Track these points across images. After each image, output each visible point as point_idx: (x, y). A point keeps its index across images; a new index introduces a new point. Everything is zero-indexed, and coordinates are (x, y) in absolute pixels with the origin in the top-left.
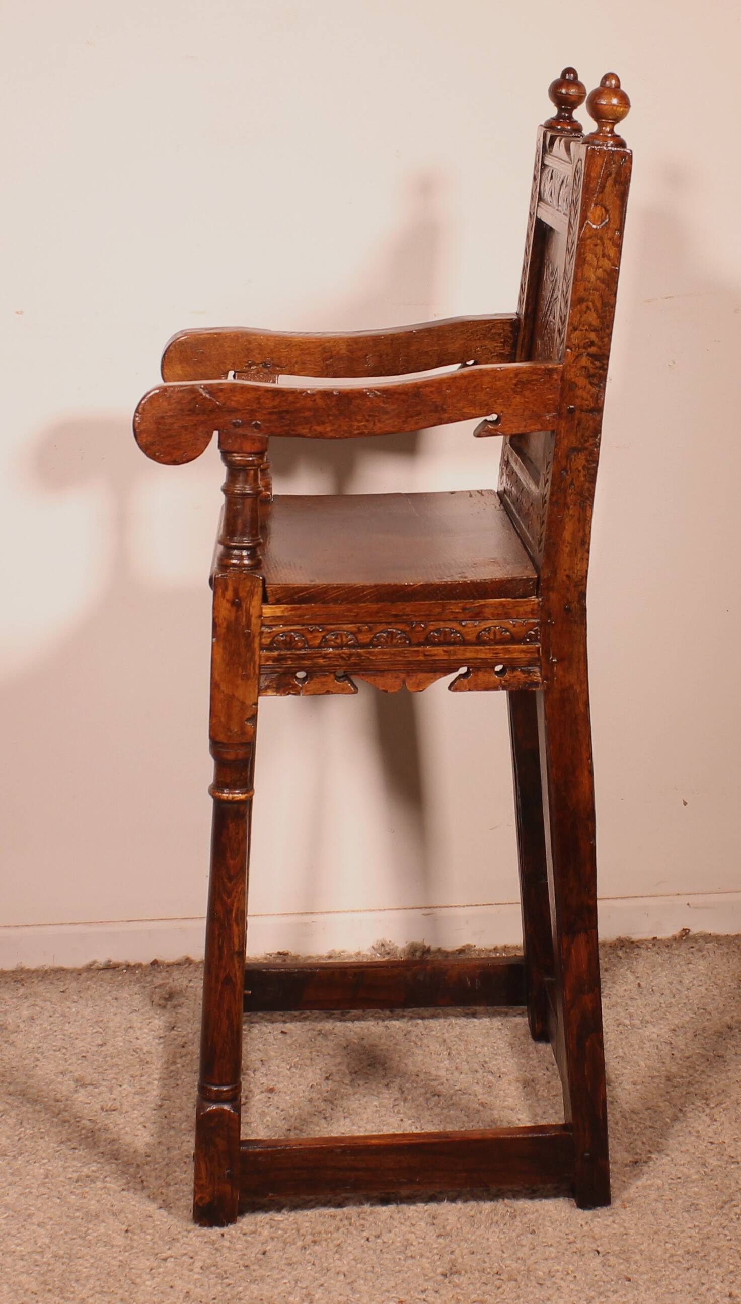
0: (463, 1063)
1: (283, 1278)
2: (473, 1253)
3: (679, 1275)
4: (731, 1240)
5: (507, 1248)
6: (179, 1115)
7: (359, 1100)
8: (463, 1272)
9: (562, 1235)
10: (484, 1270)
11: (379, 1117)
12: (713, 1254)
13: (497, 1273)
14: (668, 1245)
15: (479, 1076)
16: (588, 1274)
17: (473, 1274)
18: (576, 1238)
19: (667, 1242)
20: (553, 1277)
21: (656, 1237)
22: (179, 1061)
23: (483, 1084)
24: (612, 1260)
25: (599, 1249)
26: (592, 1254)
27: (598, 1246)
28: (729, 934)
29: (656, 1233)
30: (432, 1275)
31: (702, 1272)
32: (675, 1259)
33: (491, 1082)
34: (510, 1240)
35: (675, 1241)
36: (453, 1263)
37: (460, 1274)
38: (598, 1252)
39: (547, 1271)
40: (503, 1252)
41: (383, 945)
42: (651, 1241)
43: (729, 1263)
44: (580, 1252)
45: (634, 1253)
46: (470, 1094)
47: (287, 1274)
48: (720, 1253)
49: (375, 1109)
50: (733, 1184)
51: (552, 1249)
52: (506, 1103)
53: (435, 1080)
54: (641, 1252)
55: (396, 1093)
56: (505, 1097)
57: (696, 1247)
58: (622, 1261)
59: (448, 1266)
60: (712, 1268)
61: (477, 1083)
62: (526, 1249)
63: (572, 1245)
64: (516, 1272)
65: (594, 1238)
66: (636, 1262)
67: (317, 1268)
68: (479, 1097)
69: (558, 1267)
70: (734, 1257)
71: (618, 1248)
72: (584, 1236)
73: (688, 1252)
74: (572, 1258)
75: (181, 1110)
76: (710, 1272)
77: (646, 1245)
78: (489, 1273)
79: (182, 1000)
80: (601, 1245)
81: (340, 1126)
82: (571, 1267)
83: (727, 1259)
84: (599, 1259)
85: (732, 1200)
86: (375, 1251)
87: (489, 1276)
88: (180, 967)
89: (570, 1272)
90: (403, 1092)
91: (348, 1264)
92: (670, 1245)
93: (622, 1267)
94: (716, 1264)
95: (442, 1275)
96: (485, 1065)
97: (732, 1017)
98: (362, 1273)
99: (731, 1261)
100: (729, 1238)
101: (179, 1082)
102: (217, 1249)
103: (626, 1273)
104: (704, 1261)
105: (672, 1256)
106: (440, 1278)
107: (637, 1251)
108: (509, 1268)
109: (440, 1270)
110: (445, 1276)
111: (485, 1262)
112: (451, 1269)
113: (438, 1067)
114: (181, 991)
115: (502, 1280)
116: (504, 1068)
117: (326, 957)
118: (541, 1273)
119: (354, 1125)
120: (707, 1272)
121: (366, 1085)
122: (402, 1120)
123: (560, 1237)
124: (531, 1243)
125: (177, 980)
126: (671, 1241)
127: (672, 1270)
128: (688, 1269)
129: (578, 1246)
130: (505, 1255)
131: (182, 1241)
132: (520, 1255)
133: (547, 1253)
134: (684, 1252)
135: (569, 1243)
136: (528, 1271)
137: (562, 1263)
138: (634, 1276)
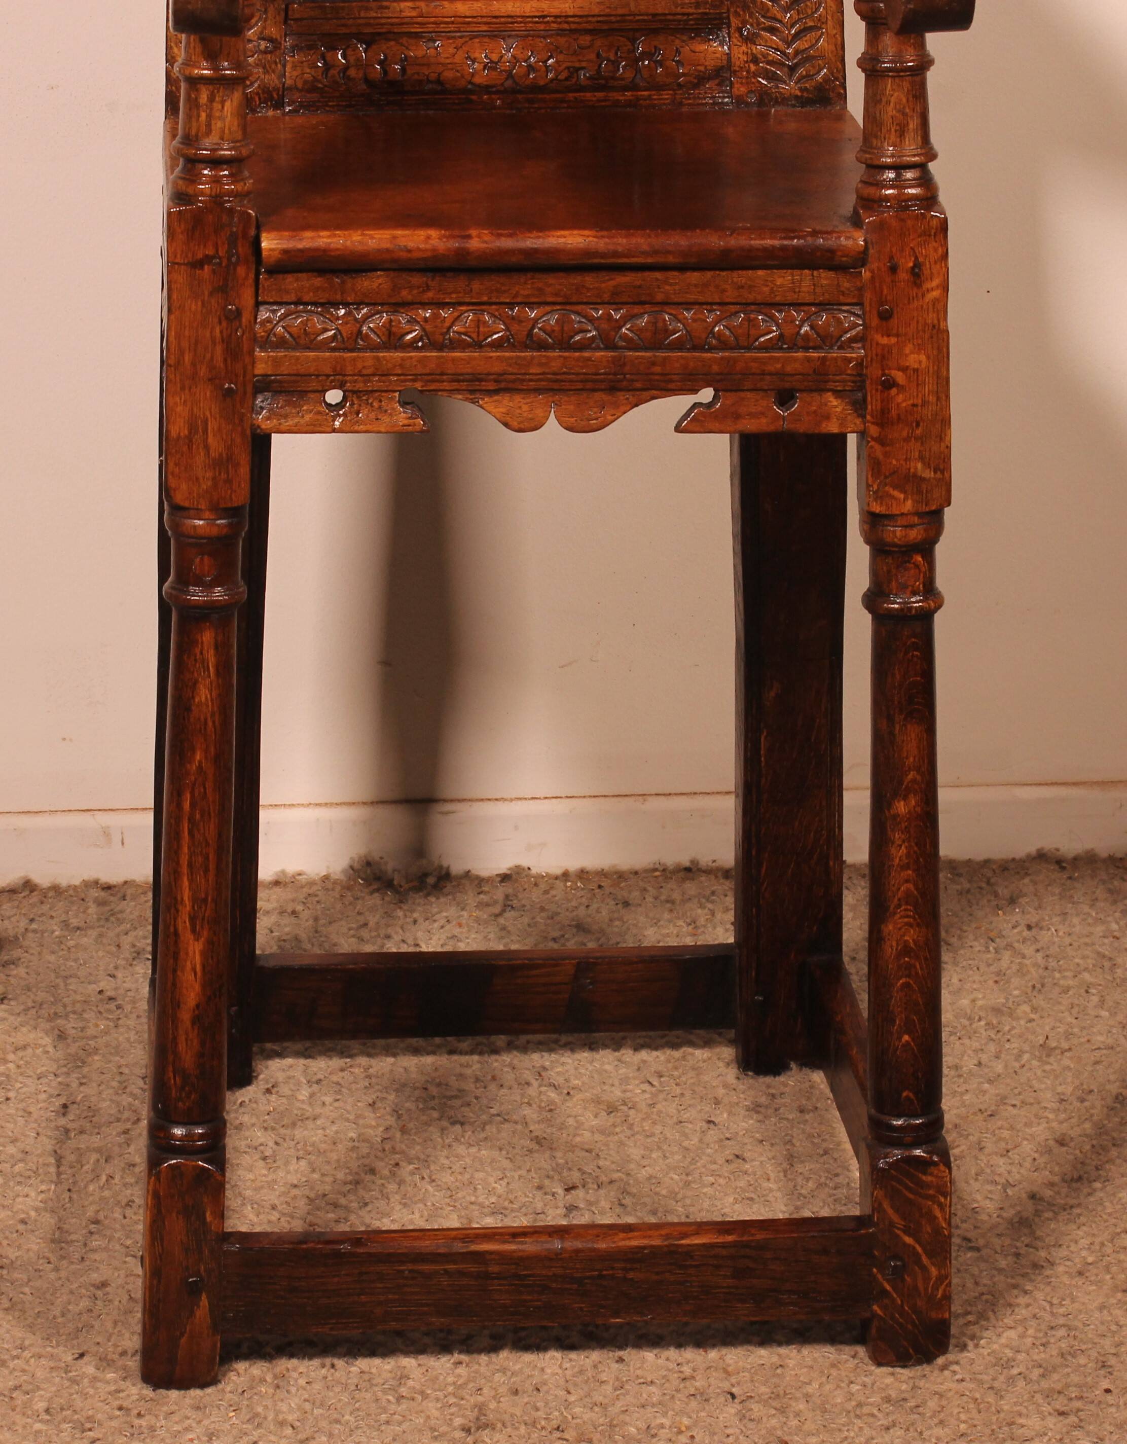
0: (506, 1069)
1: (188, 1429)
2: (516, 1392)
3: (873, 1439)
4: (962, 1380)
5: (576, 1385)
6: (11, 1150)
7: (324, 1129)
8: (499, 1425)
9: (672, 1365)
10: (534, 1424)
11: (358, 1158)
12: (932, 1404)
13: (558, 1429)
14: (855, 1388)
15: (532, 1091)
16: (715, 1434)
17: (517, 1429)
18: (694, 1370)
19: (852, 1382)
20: (654, 1436)
21: (834, 1372)
22: (11, 1057)
23: (540, 1107)
24: (756, 1408)
25: (734, 1390)
26: (722, 1399)
27: (733, 1386)
28: (972, 857)
29: (833, 1365)
30: (444, 1429)
31: (912, 1433)
32: (866, 1410)
33: (552, 1102)
34: (581, 1372)
35: (868, 1380)
36: (481, 1408)
37: (494, 1429)
38: (733, 1396)
39: (644, 1426)
40: (569, 1393)
41: (368, 864)
42: (824, 1379)
43: (958, 1419)
44: (702, 1394)
45: (797, 1399)
46: (516, 1123)
47: (194, 1425)
48: (944, 1403)
49: (351, 1144)
50: (970, 1284)
51: (652, 1389)
52: (578, 1139)
53: (456, 1097)
54: (807, 1398)
55: (389, 1117)
56: (576, 1128)
57: (902, 1392)
58: (774, 1412)
59: (472, 1415)
60: (930, 1428)
61: (529, 1104)
62: (608, 1388)
63: (688, 1383)
64: (591, 1428)
65: (726, 1371)
66: (797, 1414)
67: (245, 1415)
68: (532, 1128)
69: (664, 1421)
70: (968, 1411)
71: (767, 1390)
72: (709, 1368)
73: (888, 1400)
74: (687, 1404)
75: (14, 1141)
76: (926, 1434)
77: (815, 1385)
78: (543, 1428)
79: (17, 953)
80: (738, 1384)
81: (288, 1172)
82: (686, 1421)
83: (956, 1411)
84: (732, 1409)
85: (969, 1313)
86: (346, 1387)
87: (544, 1433)
88: (15, 896)
89: (683, 1429)
90: (399, 1117)
91: (299, 1408)
92: (858, 1387)
93: (774, 1422)
94: (936, 1420)
95: (463, 1430)
96: (543, 1074)
97: (973, 1001)
98: (324, 1424)
99: (963, 1417)
100: (958, 1377)
101: (11, 1094)
102: (74, 1381)
103: (779, 1433)
104: (916, 1416)
105: (860, 1405)
106: (459, 1434)
107: (798, 1395)
108: (578, 1421)
109: (458, 1421)
110: (468, 1431)
111: (537, 1410)
112: (478, 1419)
113: (461, 1075)
114: (17, 938)
115: (567, 1440)
116: (576, 1078)
117: (270, 883)
118: (633, 1430)
119: (314, 1171)
120: (921, 1433)
121: (336, 1104)
122: (397, 1164)
123: (669, 1370)
124: (617, 1379)
125: (9, 918)
126: (859, 1380)
127: (861, 1429)
128: (888, 1428)
129: (698, 1384)
130: (572, 1398)
131: (11, 1364)
132: (599, 1398)
133: (645, 1396)
134: (882, 1398)
135: (684, 1379)
136: (612, 1426)
137: (671, 1413)
138: (796, 1438)
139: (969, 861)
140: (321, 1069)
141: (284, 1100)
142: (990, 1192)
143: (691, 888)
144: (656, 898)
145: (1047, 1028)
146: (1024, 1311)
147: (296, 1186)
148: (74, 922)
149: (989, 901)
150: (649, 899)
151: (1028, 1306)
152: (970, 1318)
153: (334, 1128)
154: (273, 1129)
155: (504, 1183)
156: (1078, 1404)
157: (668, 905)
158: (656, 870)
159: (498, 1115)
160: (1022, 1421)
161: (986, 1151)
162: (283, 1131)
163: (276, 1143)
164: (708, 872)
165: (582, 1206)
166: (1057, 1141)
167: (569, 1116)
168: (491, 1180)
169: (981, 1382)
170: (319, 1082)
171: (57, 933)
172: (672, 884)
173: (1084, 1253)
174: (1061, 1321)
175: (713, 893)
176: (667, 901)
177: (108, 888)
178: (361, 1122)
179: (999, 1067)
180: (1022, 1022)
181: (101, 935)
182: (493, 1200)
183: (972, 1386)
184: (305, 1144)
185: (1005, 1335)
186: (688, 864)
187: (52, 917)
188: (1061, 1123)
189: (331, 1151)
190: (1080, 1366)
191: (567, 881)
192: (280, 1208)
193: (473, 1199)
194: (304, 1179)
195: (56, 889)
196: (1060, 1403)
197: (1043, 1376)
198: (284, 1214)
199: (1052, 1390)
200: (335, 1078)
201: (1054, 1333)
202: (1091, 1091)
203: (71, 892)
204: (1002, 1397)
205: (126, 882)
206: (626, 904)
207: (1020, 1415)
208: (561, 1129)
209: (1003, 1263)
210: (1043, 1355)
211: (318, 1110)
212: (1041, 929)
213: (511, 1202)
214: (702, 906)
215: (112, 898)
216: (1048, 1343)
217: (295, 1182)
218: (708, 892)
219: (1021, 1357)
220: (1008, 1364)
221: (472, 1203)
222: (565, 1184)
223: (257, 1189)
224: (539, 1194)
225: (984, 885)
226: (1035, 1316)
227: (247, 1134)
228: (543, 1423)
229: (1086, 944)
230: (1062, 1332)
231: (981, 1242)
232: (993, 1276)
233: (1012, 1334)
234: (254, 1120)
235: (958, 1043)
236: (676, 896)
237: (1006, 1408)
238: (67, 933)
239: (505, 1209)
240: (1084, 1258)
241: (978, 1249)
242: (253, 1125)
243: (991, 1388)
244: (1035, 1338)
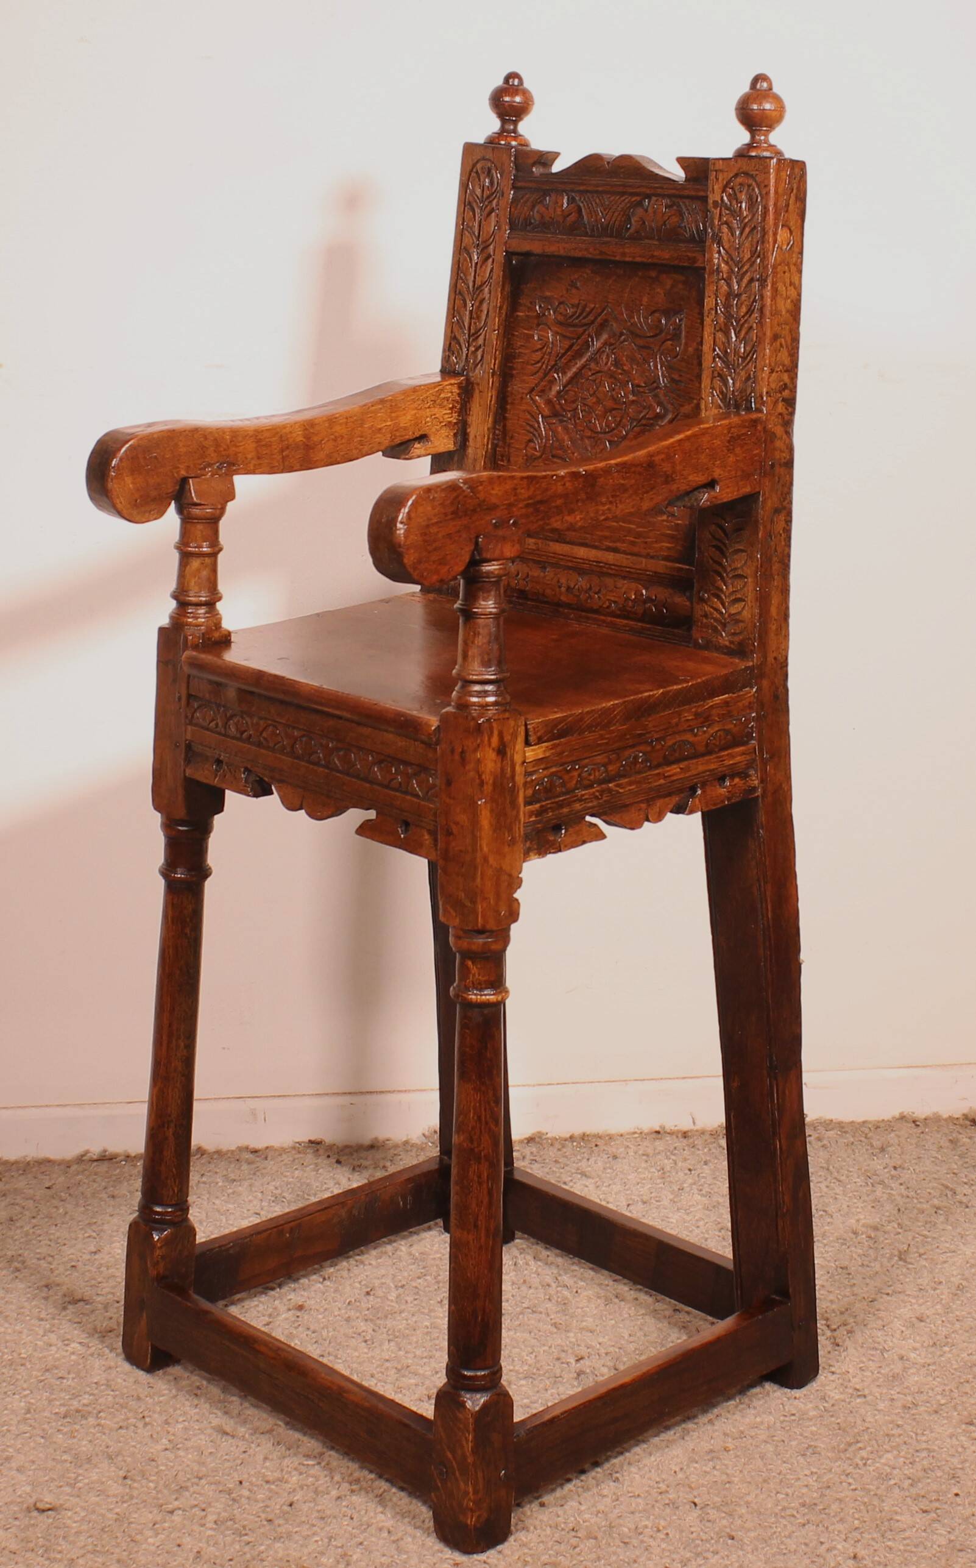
0: (533, 1275)
1: (314, 1534)
3: (794, 1532)
4: (855, 1489)
7: (407, 1320)
8: (532, 1528)
9: (652, 1483)
10: (556, 1527)
11: (431, 1340)
13: (573, 1530)
14: (780, 1496)
15: (552, 1291)
16: (683, 1531)
17: (545, 1530)
18: (668, 1487)
19: (778, 1493)
20: (641, 1534)
21: (765, 1485)
24: (713, 1514)
25: (696, 1500)
26: (688, 1507)
27: (695, 1497)
28: (854, 1119)
29: (765, 1481)
31: (821, 1528)
32: (789, 1512)
33: (567, 1298)
35: (790, 1491)
37: (528, 1531)
38: (695, 1504)
39: (633, 1527)
40: (580, 1504)
42: (758, 1491)
43: (853, 1517)
44: (673, 1504)
45: (740, 1505)
46: (541, 1313)
47: (319, 1531)
48: (842, 1506)
49: (426, 1330)
50: (859, 1422)
51: (639, 1500)
52: (584, 1323)
54: (748, 1504)
56: (583, 1316)
57: (814, 1498)
58: (724, 1515)
60: (833, 1524)
62: (608, 1500)
63: (664, 1496)
64: (596, 1528)
65: (690, 1487)
66: (741, 1517)
67: (355, 1522)
68: (552, 1317)
69: (647, 1523)
70: (860, 1511)
71: (720, 1500)
72: (678, 1484)
73: (803, 1505)
74: (664, 1511)
76: (831, 1528)
77: (753, 1495)
78: (563, 1529)
80: (699, 1495)
81: (383, 1350)
83: (851, 1512)
84: (696, 1513)
85: (858, 1442)
87: (563, 1533)
89: (661, 1528)
92: (783, 1496)
93: (724, 1522)
94: (838, 1519)
96: (559, 1278)
97: (858, 1221)
99: (856, 1516)
100: (853, 1487)
102: (234, 1500)
103: (728, 1530)
104: (824, 1516)
105: (784, 1509)
107: (742, 1503)
108: (587, 1524)
111: (558, 1516)
115: (580, 1538)
116: (582, 1281)
117: (367, 1146)
118: (626, 1530)
119: (400, 1349)
120: (827, 1528)
121: (416, 1302)
123: (649, 1486)
124: (614, 1494)
126: (784, 1491)
128: (804, 1525)
129: (671, 1496)
130: (583, 1508)
131: (192, 1490)
132: (601, 1507)
133: (633, 1505)
134: (800, 1504)
135: (661, 1493)
136: (611, 1527)
137: (652, 1517)
138: (740, 1533)
139: (852, 1122)
140: (404, 1277)
141: (379, 1300)
142: (872, 1355)
143: (660, 1145)
144: (636, 1153)
145: (910, 1238)
146: (897, 1440)
147: (387, 1360)
148: (232, 1176)
149: (867, 1150)
150: (631, 1153)
151: (900, 1435)
152: (859, 1445)
153: (414, 1319)
154: (371, 1320)
155: (533, 1356)
156: (937, 1505)
157: (644, 1157)
158: (635, 1133)
159: (528, 1308)
160: (898, 1518)
161: (869, 1326)
162: (378, 1322)
163: (374, 1330)
164: (671, 1133)
165: (588, 1371)
166: (918, 1318)
167: (578, 1308)
168: (524, 1354)
169: (869, 1491)
170: (402, 1287)
171: (220, 1184)
172: (646, 1143)
173: (939, 1397)
174: (924, 1445)
175: (675, 1148)
176: (643, 1155)
177: (255, 1151)
178: (432, 1314)
179: (877, 1266)
180: (892, 1235)
181: (251, 1185)
182: (526, 1368)
183: (862, 1493)
184: (394, 1331)
185: (885, 1456)
186: (658, 1129)
187: (216, 1173)
188: (921, 1305)
189: (412, 1335)
190: (937, 1477)
191: (573, 1142)
192: (376, 1376)
193: (512, 1368)
194: (393, 1355)
195: (218, 1152)
196: (924, 1504)
197: (912, 1485)
198: (380, 1381)
199: (918, 1495)
200: (414, 1284)
201: (918, 1454)
202: (941, 1283)
203: (229, 1155)
204: (883, 1501)
205: (267, 1148)
206: (615, 1157)
207: (896, 1513)
208: (572, 1317)
209: (881, 1406)
210: (911, 1471)
211: (403, 1307)
212: (903, 1169)
213: (538, 1369)
214: (668, 1158)
215: (258, 1159)
216: (915, 1461)
217: (387, 1357)
218: (672, 1148)
219: (895, 1472)
220: (888, 1477)
221: (511, 1371)
222: (576, 1356)
223: (360, 1363)
224: (557, 1364)
225: (863, 1139)
226: (905, 1443)
227: (354, 1324)
228: (563, 1526)
229: (935, 1179)
230: (924, 1454)
231: (866, 1392)
232: (875, 1415)
233: (889, 1456)
234: (358, 1314)
235: (847, 1251)
236: (650, 1151)
237: (886, 1508)
238: (227, 1184)
239: (534, 1374)
240: (939, 1401)
241: (865, 1396)
242: (357, 1318)
243: (876, 1495)
244: (906, 1458)
